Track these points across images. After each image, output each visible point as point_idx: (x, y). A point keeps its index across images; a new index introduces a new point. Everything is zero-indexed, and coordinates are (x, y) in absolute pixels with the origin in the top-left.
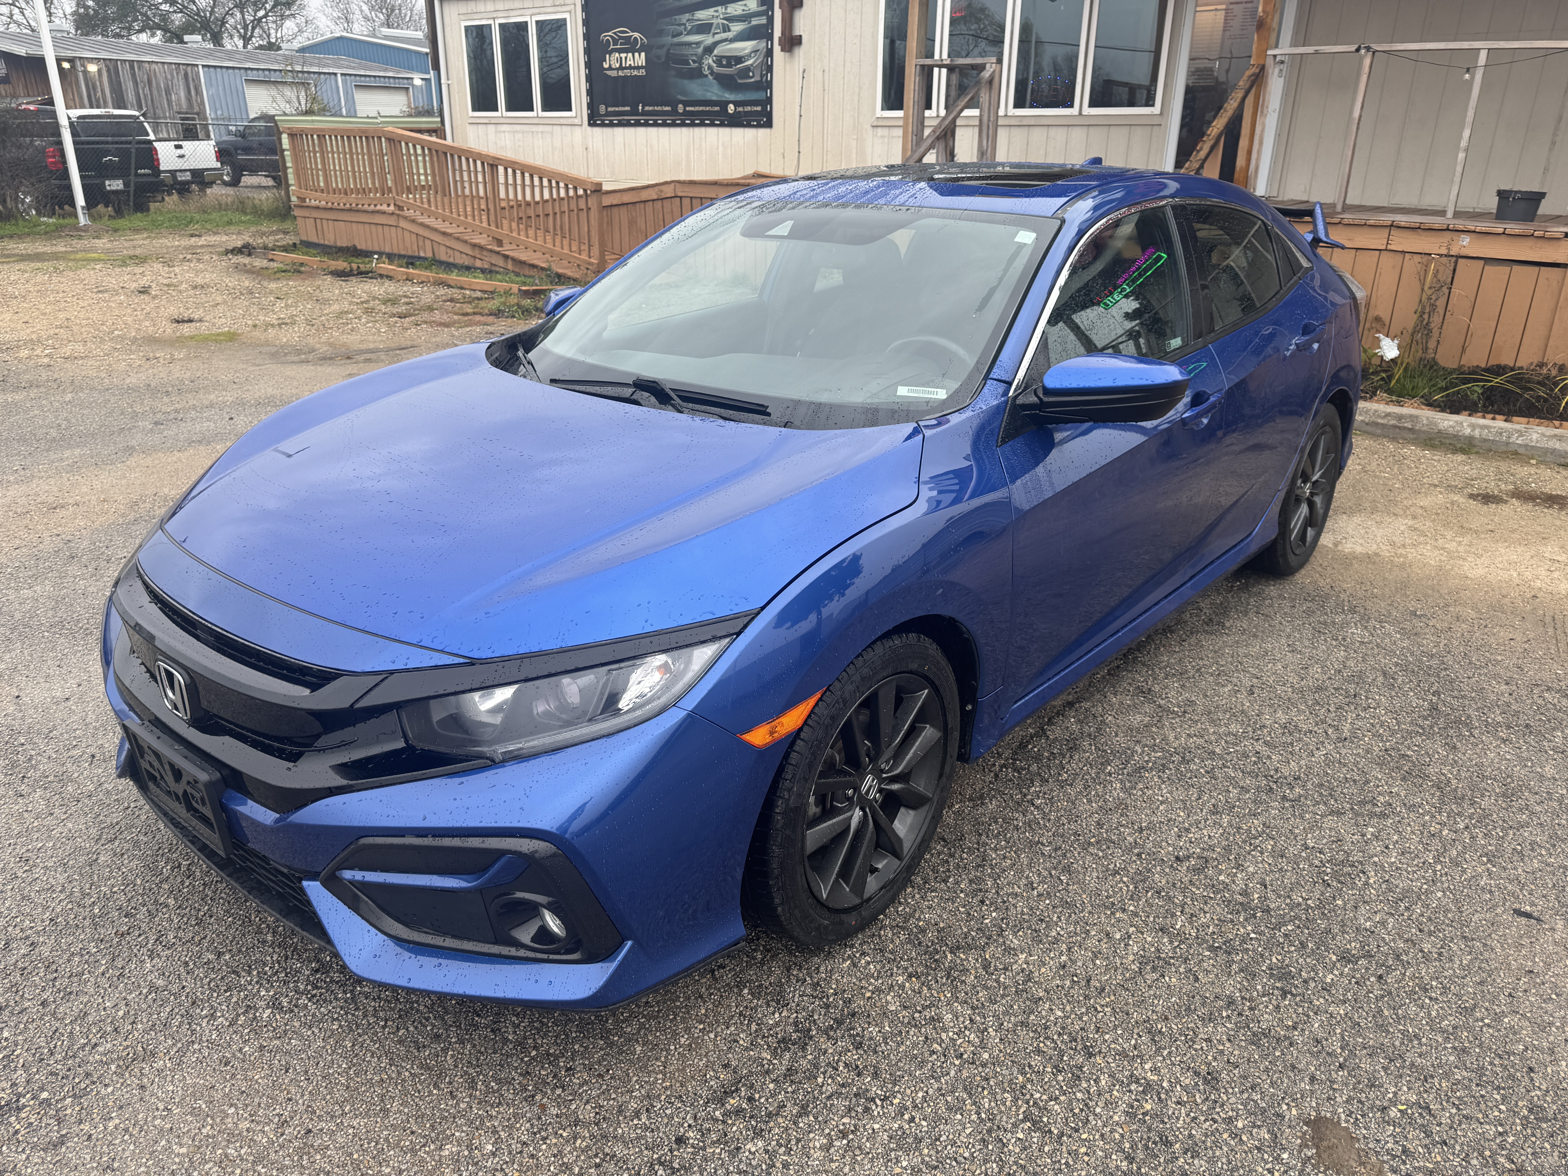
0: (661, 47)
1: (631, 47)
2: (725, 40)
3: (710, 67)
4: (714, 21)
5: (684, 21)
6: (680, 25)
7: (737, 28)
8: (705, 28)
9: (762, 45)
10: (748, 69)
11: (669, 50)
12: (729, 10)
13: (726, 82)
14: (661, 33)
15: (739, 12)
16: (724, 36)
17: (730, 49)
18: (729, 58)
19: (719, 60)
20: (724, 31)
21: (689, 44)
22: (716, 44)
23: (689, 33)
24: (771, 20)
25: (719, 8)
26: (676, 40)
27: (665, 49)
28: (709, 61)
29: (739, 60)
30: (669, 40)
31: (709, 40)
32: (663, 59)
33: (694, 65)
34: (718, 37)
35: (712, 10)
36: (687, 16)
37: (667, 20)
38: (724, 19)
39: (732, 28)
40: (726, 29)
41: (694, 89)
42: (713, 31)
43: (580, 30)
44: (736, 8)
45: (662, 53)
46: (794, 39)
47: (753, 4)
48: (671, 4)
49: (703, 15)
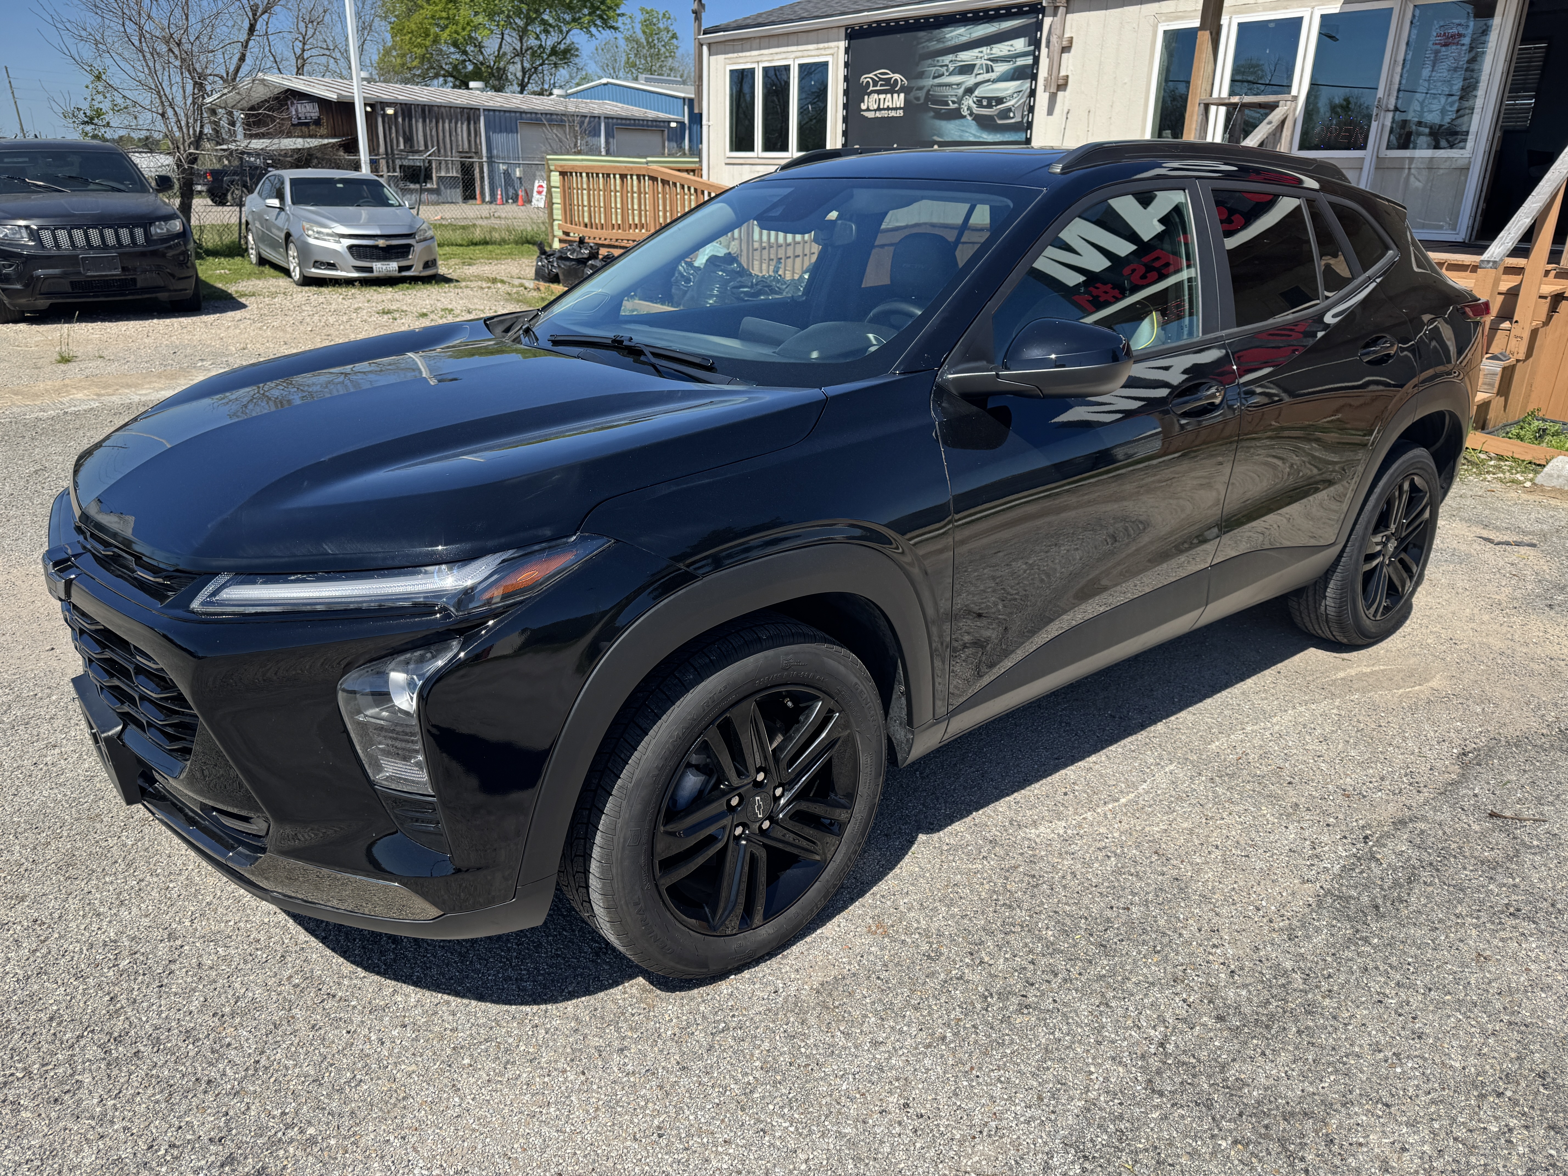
0: (920, 89)
1: (891, 88)
2: (988, 81)
3: (969, 108)
4: (978, 62)
5: (947, 62)
6: (942, 66)
7: (1001, 68)
8: (967, 69)
9: (1026, 85)
10: (1009, 110)
11: (929, 91)
12: (994, 51)
13: (984, 123)
14: (921, 75)
15: (1005, 53)
16: (987, 76)
17: (992, 90)
18: (990, 99)
19: (979, 102)
20: (988, 72)
21: (949, 85)
22: (977, 85)
23: (950, 74)
24: (1036, 60)
25: (984, 49)
26: (937, 81)
27: (925, 91)
28: (969, 101)
29: (1000, 101)
30: (929, 82)
31: (969, 80)
32: (922, 101)
33: (952, 106)
34: (980, 78)
35: (977, 50)
36: (951, 57)
37: (930, 61)
38: (989, 60)
39: (995, 69)
40: (989, 69)
41: (951, 130)
42: (975, 72)
43: (842, 72)
44: (1001, 49)
45: (922, 94)
46: (1061, 82)
47: (1020, 44)
48: (934, 46)
49: (966, 56)
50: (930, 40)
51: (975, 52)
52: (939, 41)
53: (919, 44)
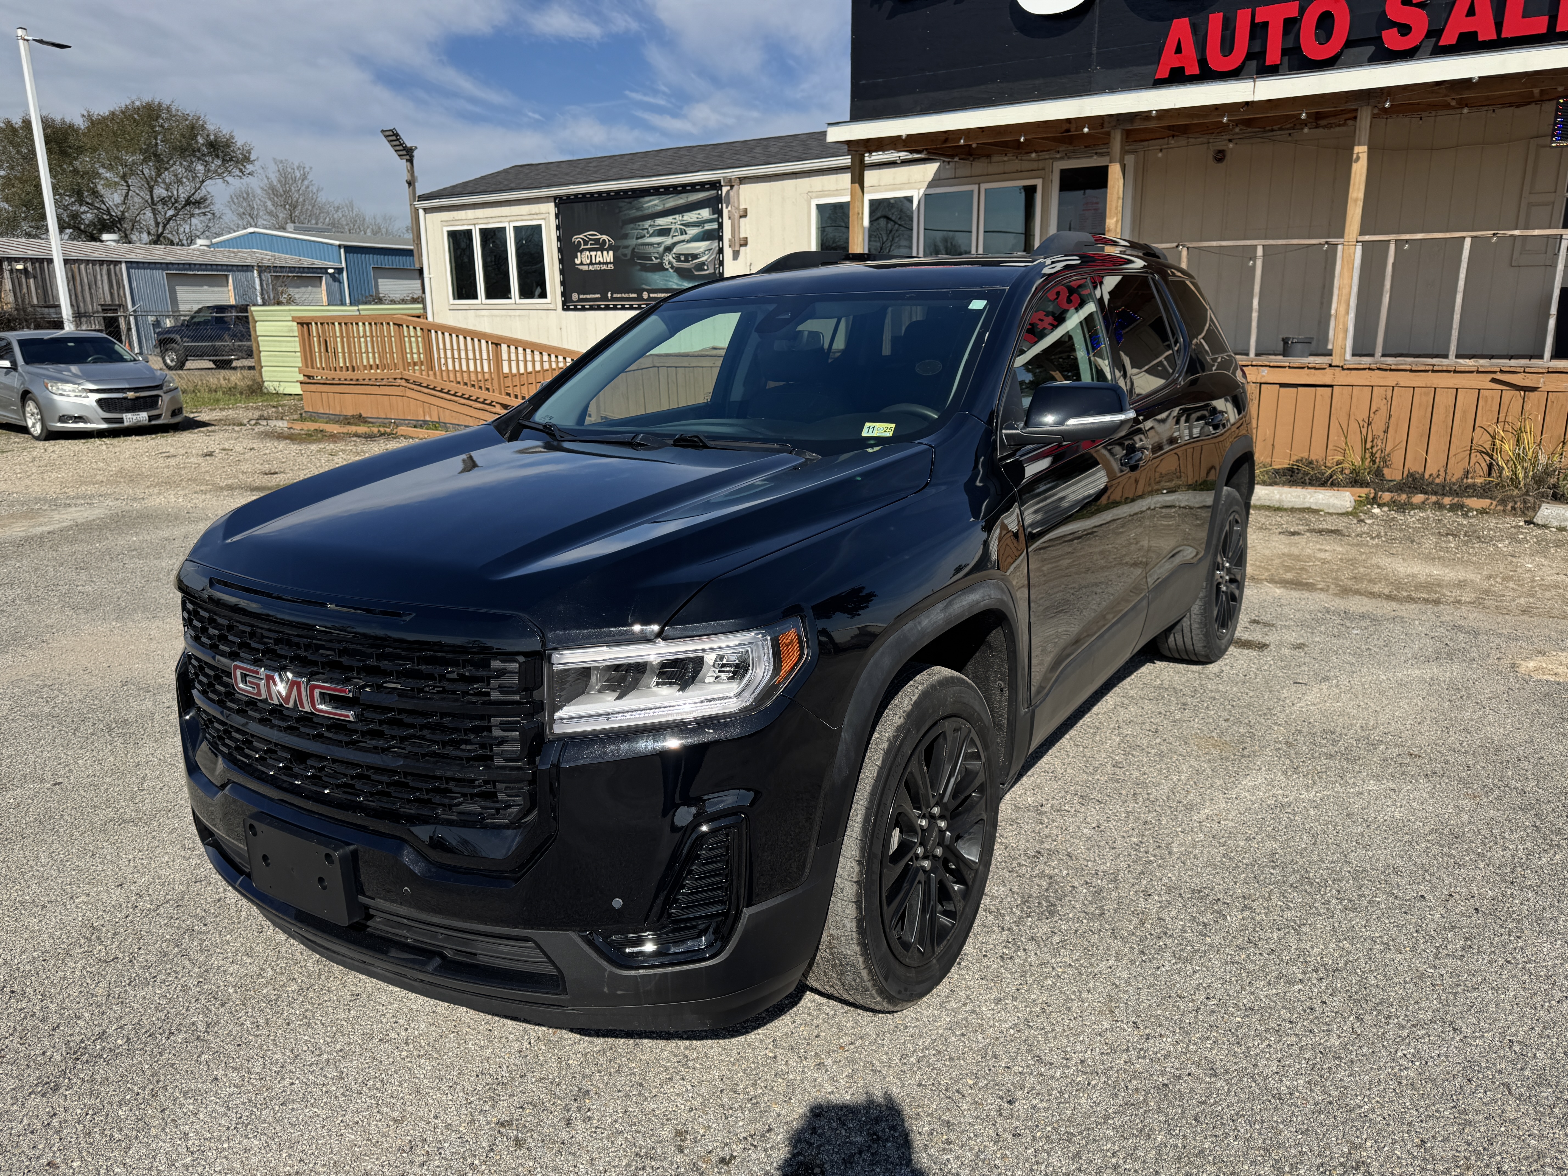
0: (626, 247)
1: (601, 247)
2: (683, 241)
3: (670, 263)
4: (673, 226)
5: (647, 226)
6: (643, 229)
7: (692, 232)
8: (665, 232)
9: (715, 244)
10: (703, 264)
11: (634, 249)
12: (685, 218)
13: (683, 273)
14: (626, 236)
15: (694, 219)
16: (682, 238)
17: (688, 248)
18: (686, 255)
19: (678, 257)
20: (682, 234)
21: (651, 244)
22: (674, 244)
23: (651, 236)
24: (721, 225)
25: (677, 216)
26: (640, 241)
27: (630, 249)
28: (669, 257)
29: (695, 256)
30: (633, 242)
31: (668, 241)
32: (629, 257)
33: (656, 261)
34: (676, 239)
35: (671, 217)
36: (649, 222)
37: (632, 226)
38: (682, 225)
39: (688, 232)
40: (683, 232)
41: (657, 280)
42: (672, 234)
43: (554, 234)
44: (691, 217)
45: (628, 252)
46: (742, 242)
47: (705, 213)
48: (634, 213)
49: (662, 222)
50: (631, 208)
51: (669, 219)
52: (638, 209)
53: (620, 212)
